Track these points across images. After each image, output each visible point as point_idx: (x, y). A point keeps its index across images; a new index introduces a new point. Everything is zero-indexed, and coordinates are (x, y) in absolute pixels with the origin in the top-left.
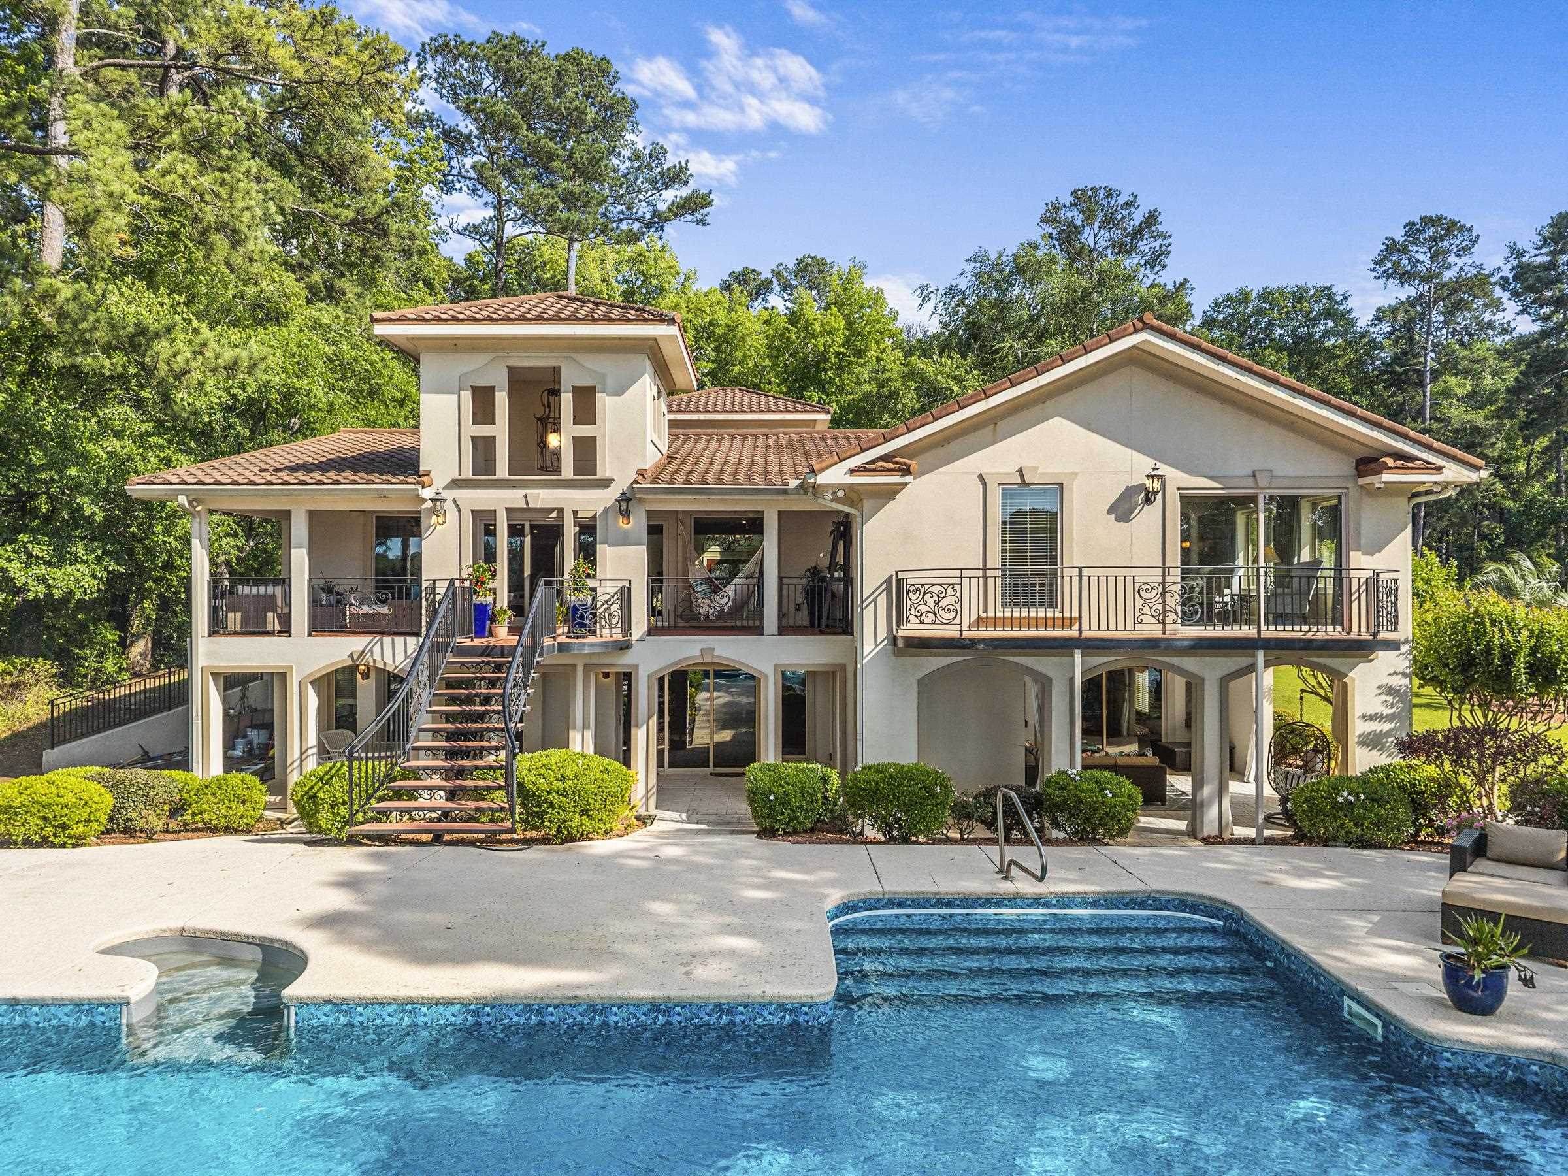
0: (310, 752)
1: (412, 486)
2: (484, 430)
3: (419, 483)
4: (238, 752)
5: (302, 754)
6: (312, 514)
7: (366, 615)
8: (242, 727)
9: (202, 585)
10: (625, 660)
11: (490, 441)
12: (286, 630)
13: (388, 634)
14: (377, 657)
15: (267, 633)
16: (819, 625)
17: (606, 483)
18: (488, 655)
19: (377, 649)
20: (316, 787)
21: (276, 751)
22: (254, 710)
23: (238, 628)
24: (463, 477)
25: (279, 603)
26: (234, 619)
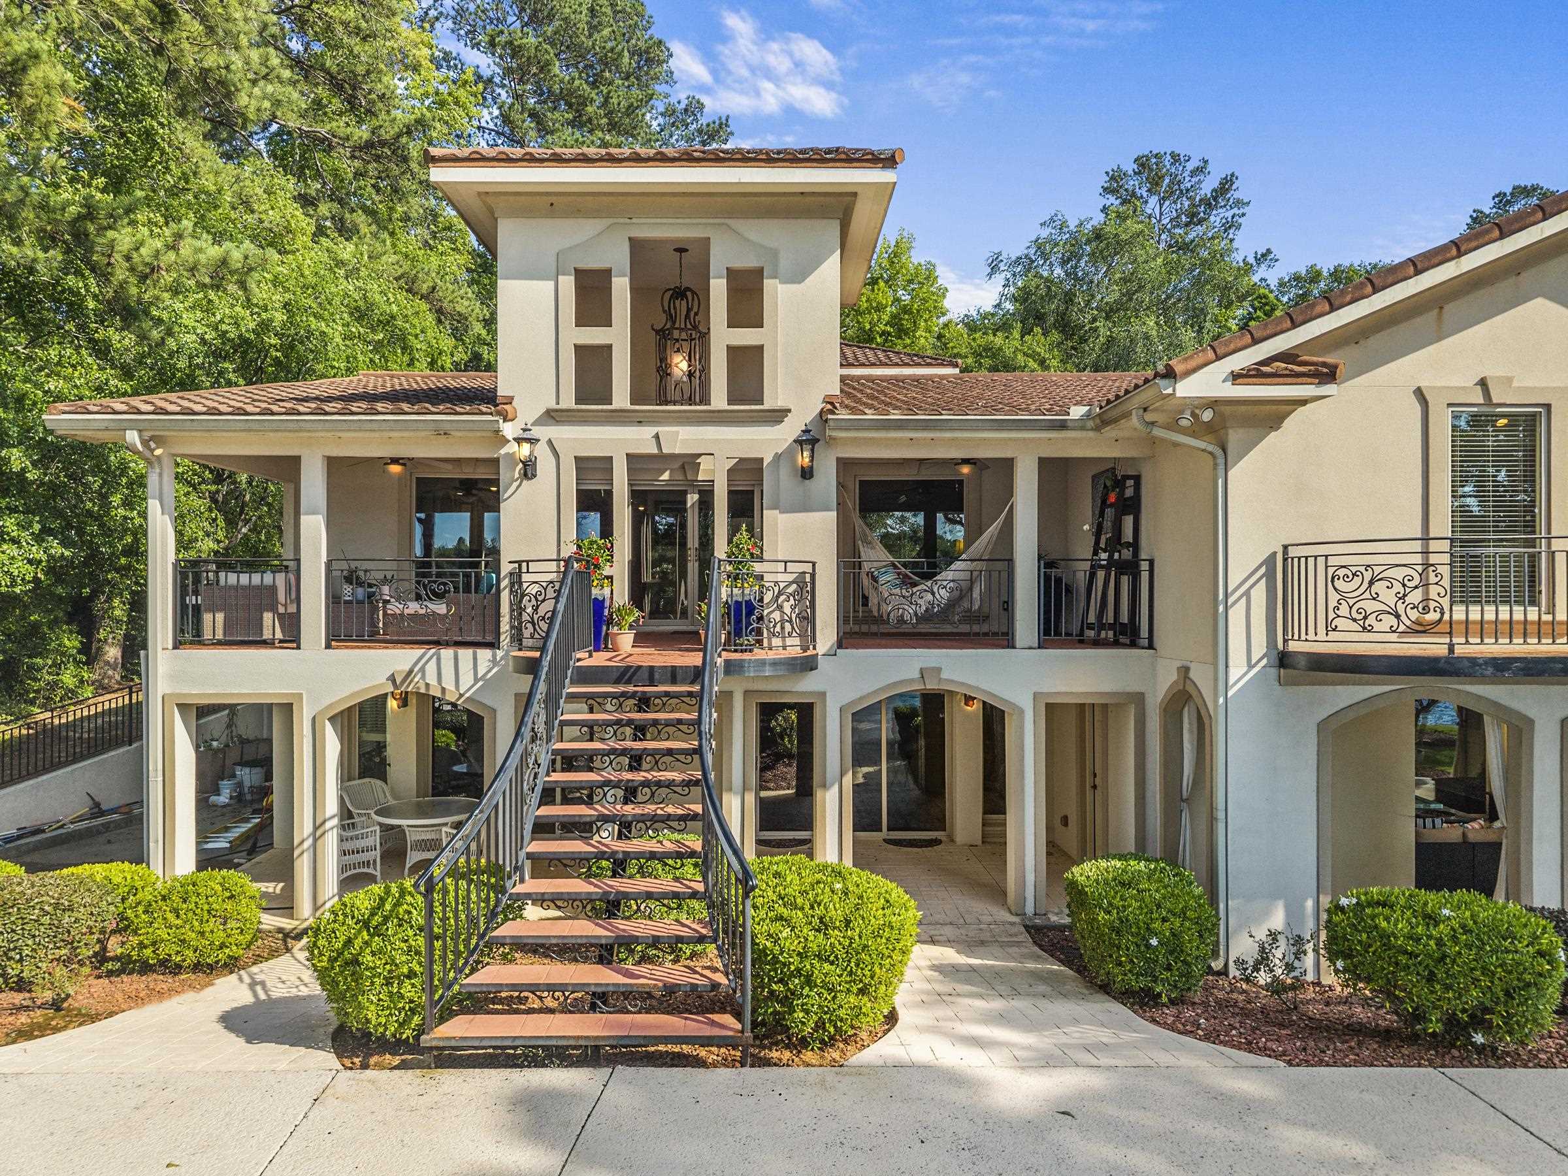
0: (328, 825)
1: (490, 418)
2: (594, 336)
3: (499, 413)
4: (223, 799)
5: (316, 828)
6: (333, 464)
7: (414, 617)
8: (228, 762)
9: (164, 571)
10: (805, 686)
11: (606, 350)
12: (292, 638)
13: (447, 644)
14: (432, 679)
15: (264, 643)
16: (1058, 633)
17: (778, 416)
18: (629, 682)
19: (431, 668)
20: (358, 943)
21: (276, 798)
22: (244, 742)
23: (220, 635)
24: (563, 405)
25: (281, 597)
26: (214, 623)
